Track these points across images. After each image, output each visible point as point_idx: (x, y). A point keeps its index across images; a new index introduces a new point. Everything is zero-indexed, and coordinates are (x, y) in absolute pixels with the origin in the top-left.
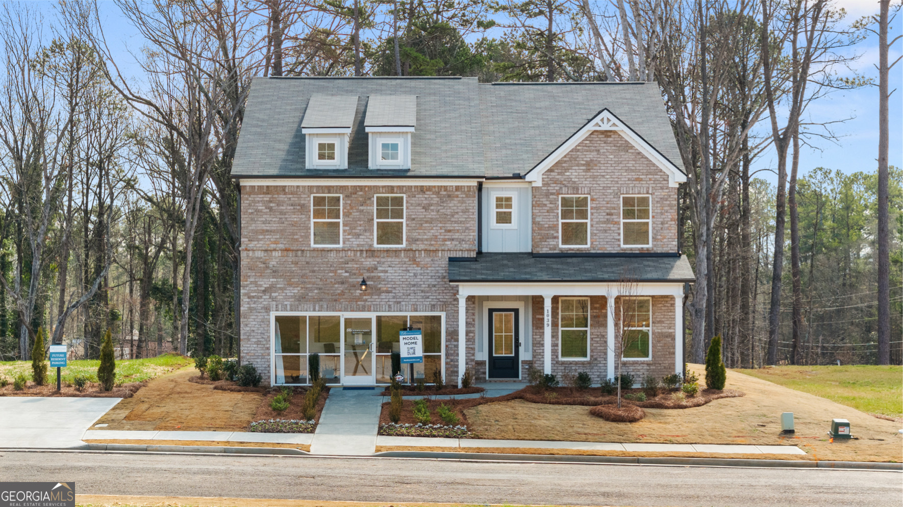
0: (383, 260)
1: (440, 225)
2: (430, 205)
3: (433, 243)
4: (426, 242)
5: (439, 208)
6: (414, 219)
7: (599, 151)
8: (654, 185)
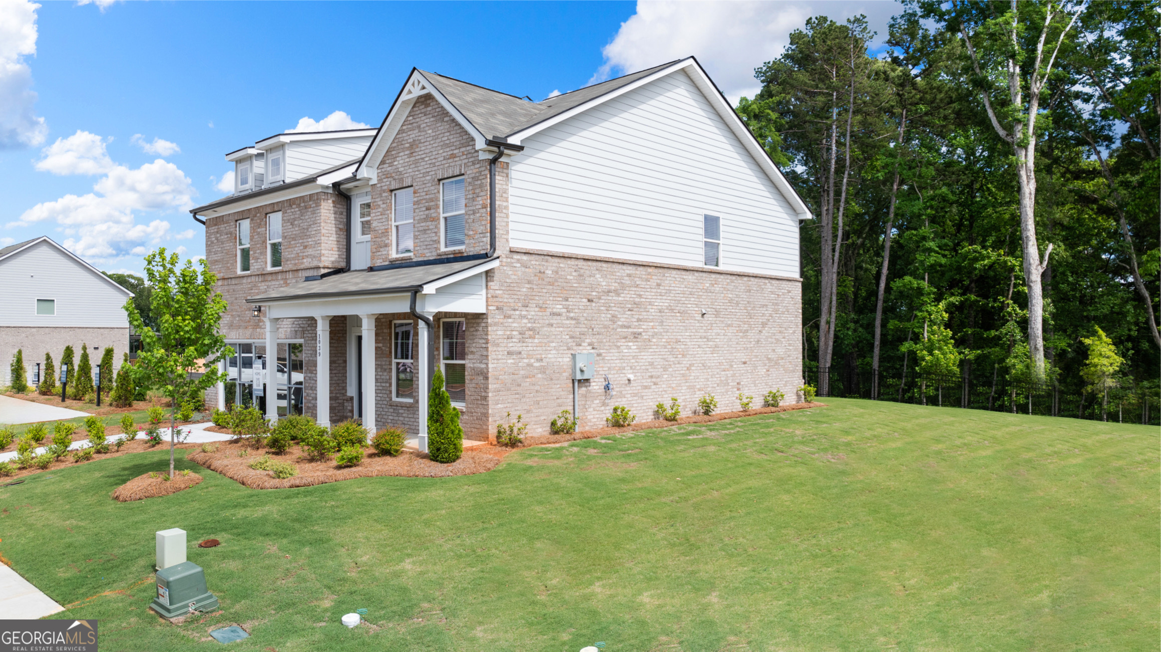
0: (270, 284)
1: (300, 241)
2: (295, 219)
3: (297, 261)
4: (293, 262)
5: (301, 221)
6: (286, 237)
7: (419, 127)
8: (466, 161)
